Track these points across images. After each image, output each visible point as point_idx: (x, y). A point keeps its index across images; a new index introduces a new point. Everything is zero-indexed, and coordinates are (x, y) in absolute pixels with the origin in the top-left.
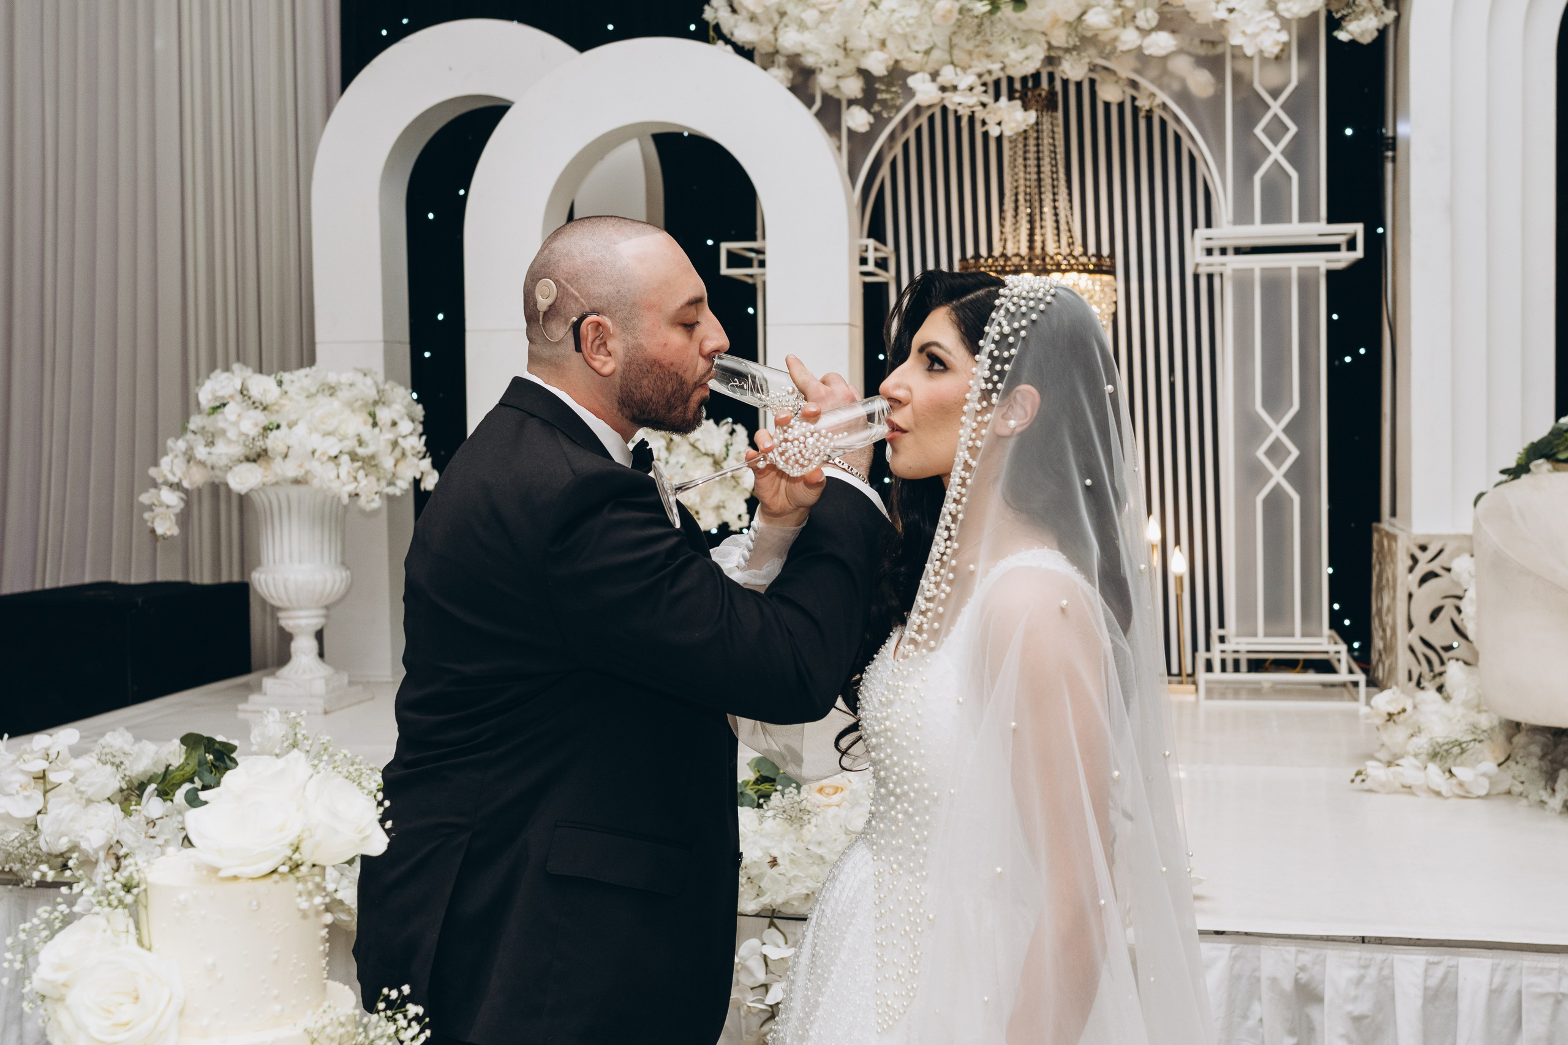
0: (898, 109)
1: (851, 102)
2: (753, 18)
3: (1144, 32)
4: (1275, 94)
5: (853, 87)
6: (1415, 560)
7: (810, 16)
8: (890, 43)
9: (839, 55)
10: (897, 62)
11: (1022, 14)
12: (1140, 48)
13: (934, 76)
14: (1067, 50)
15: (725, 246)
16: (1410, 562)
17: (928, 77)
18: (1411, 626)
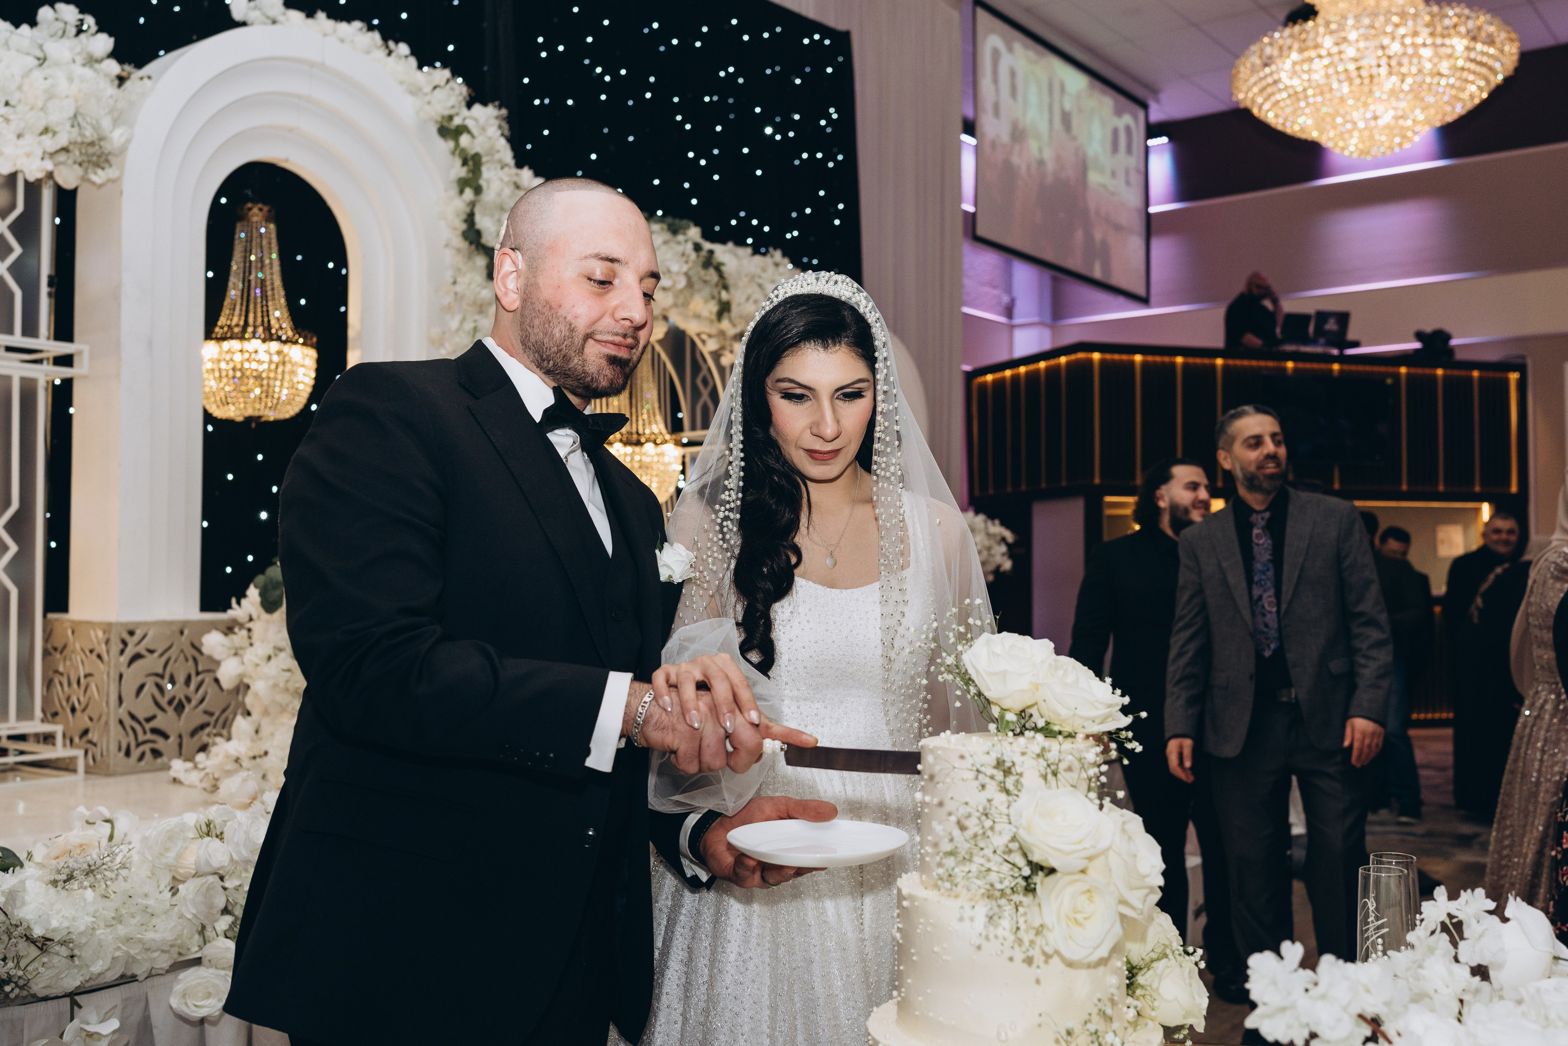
4: (2, 213)
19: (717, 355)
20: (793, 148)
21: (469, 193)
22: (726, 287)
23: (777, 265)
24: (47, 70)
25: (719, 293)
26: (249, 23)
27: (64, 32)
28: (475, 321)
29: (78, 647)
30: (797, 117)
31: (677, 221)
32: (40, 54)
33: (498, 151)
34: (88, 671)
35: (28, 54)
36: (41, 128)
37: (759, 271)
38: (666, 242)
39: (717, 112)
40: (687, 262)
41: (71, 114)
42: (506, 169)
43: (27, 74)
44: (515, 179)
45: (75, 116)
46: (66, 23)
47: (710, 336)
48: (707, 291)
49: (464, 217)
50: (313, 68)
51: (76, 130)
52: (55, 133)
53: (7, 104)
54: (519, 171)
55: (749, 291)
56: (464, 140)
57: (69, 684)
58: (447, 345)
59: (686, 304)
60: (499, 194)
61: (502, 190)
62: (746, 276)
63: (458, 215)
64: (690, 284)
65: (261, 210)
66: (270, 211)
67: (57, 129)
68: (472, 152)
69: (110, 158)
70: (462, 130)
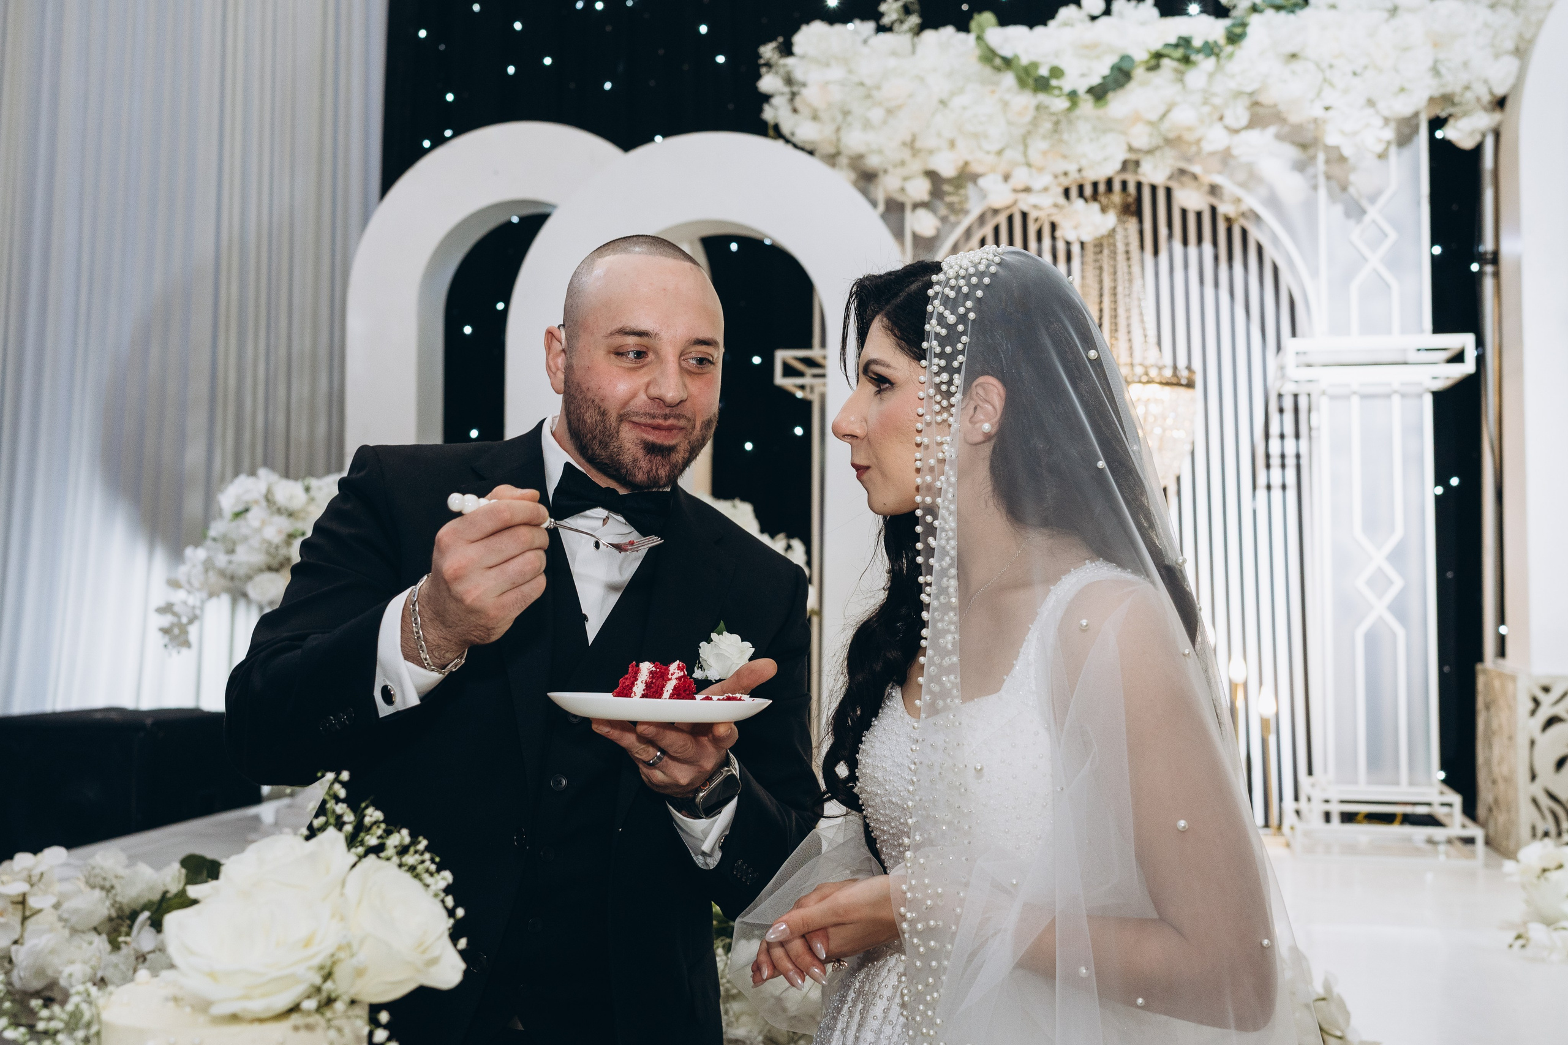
0: (966, 213)
1: (916, 206)
2: (815, 118)
3: (1233, 132)
4: (1373, 198)
5: (920, 189)
6: (1536, 702)
7: (876, 114)
8: (961, 143)
9: (906, 154)
10: (966, 164)
11: (1100, 112)
12: (1227, 149)
13: (1006, 178)
14: (1150, 152)
15: (780, 355)
16: (1531, 705)
17: (1000, 178)
18: (1533, 777)
36: (1395, 90)
41: (1429, 63)
43: (1374, 33)
51: (1436, 81)
52: (1408, 92)
67: (1411, 87)
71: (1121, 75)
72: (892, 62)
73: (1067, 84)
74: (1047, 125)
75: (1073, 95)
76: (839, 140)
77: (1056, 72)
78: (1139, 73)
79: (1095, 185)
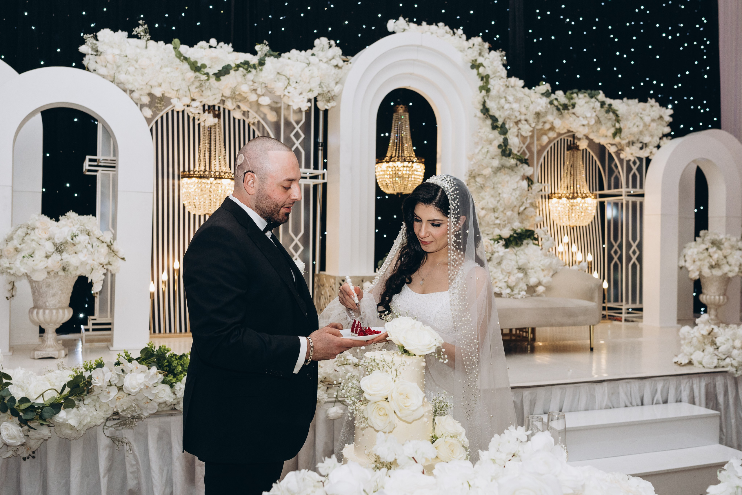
0: (162, 110)
1: (146, 105)
3: (259, 96)
4: (298, 123)
5: (146, 100)
7: (131, 69)
8: (163, 86)
9: (144, 86)
10: (165, 93)
11: (218, 83)
12: (257, 100)
13: (180, 100)
14: (230, 98)
15: (88, 157)
17: (178, 100)
19: (618, 153)
20: (679, 42)
21: (484, 92)
22: (618, 121)
23: (652, 106)
24: (310, 68)
25: (615, 124)
26: (395, 31)
27: (323, 49)
28: (488, 148)
29: (327, 285)
30: (682, 25)
31: (593, 92)
32: (308, 62)
33: (499, 72)
34: (330, 295)
35: (304, 62)
36: (308, 90)
37: (641, 111)
38: (586, 103)
39: (634, 30)
40: (595, 112)
41: (319, 83)
42: (502, 80)
43: (303, 70)
44: (507, 83)
45: (321, 83)
46: (324, 45)
47: (612, 145)
48: (609, 124)
49: (482, 103)
50: (419, 47)
51: (321, 89)
52: (313, 91)
53: (296, 82)
54: (509, 79)
55: (635, 121)
56: (481, 69)
57: (325, 299)
58: (474, 160)
59: (598, 131)
60: (498, 92)
61: (500, 89)
62: (633, 114)
63: (479, 103)
64: (598, 121)
65: (402, 107)
66: (405, 107)
67: (313, 89)
68: (485, 74)
69: (334, 98)
70: (481, 65)
71: (225, 71)
72: (138, 50)
73: (206, 70)
74: (197, 84)
75: (207, 74)
76: (114, 76)
77: (204, 66)
78: (232, 72)
79: (209, 106)
